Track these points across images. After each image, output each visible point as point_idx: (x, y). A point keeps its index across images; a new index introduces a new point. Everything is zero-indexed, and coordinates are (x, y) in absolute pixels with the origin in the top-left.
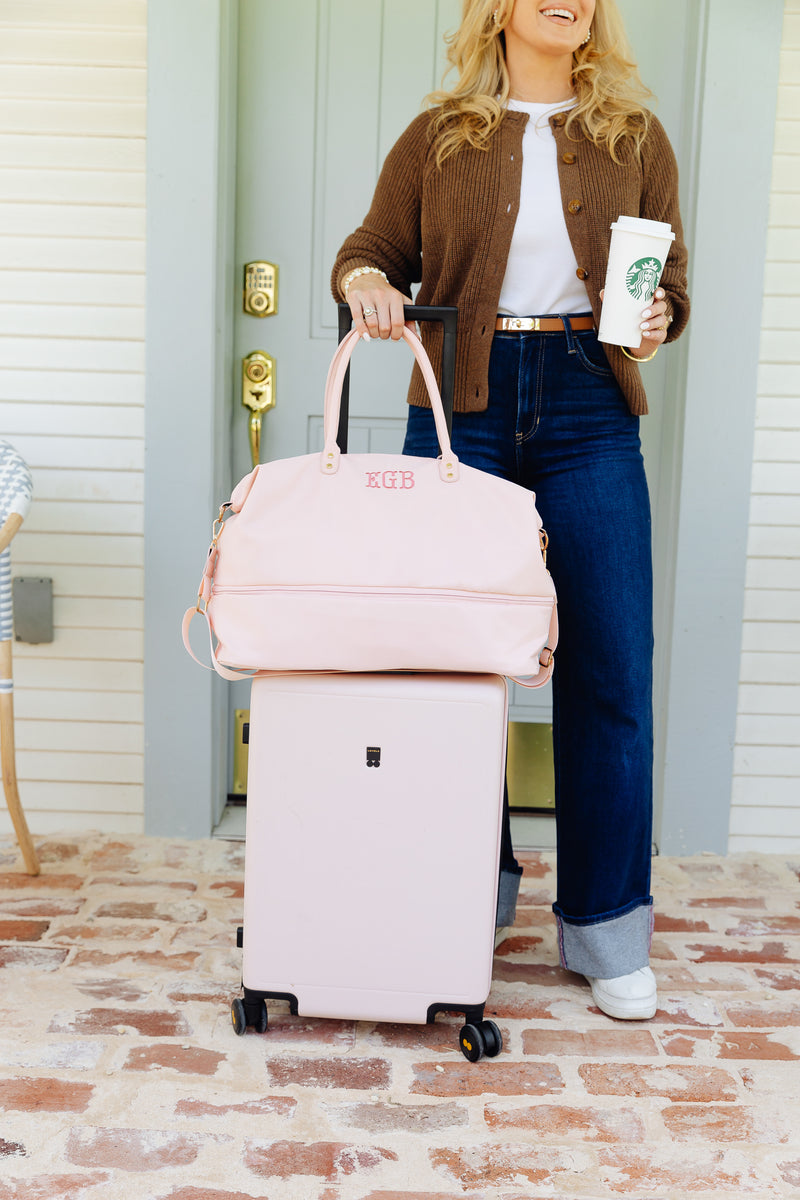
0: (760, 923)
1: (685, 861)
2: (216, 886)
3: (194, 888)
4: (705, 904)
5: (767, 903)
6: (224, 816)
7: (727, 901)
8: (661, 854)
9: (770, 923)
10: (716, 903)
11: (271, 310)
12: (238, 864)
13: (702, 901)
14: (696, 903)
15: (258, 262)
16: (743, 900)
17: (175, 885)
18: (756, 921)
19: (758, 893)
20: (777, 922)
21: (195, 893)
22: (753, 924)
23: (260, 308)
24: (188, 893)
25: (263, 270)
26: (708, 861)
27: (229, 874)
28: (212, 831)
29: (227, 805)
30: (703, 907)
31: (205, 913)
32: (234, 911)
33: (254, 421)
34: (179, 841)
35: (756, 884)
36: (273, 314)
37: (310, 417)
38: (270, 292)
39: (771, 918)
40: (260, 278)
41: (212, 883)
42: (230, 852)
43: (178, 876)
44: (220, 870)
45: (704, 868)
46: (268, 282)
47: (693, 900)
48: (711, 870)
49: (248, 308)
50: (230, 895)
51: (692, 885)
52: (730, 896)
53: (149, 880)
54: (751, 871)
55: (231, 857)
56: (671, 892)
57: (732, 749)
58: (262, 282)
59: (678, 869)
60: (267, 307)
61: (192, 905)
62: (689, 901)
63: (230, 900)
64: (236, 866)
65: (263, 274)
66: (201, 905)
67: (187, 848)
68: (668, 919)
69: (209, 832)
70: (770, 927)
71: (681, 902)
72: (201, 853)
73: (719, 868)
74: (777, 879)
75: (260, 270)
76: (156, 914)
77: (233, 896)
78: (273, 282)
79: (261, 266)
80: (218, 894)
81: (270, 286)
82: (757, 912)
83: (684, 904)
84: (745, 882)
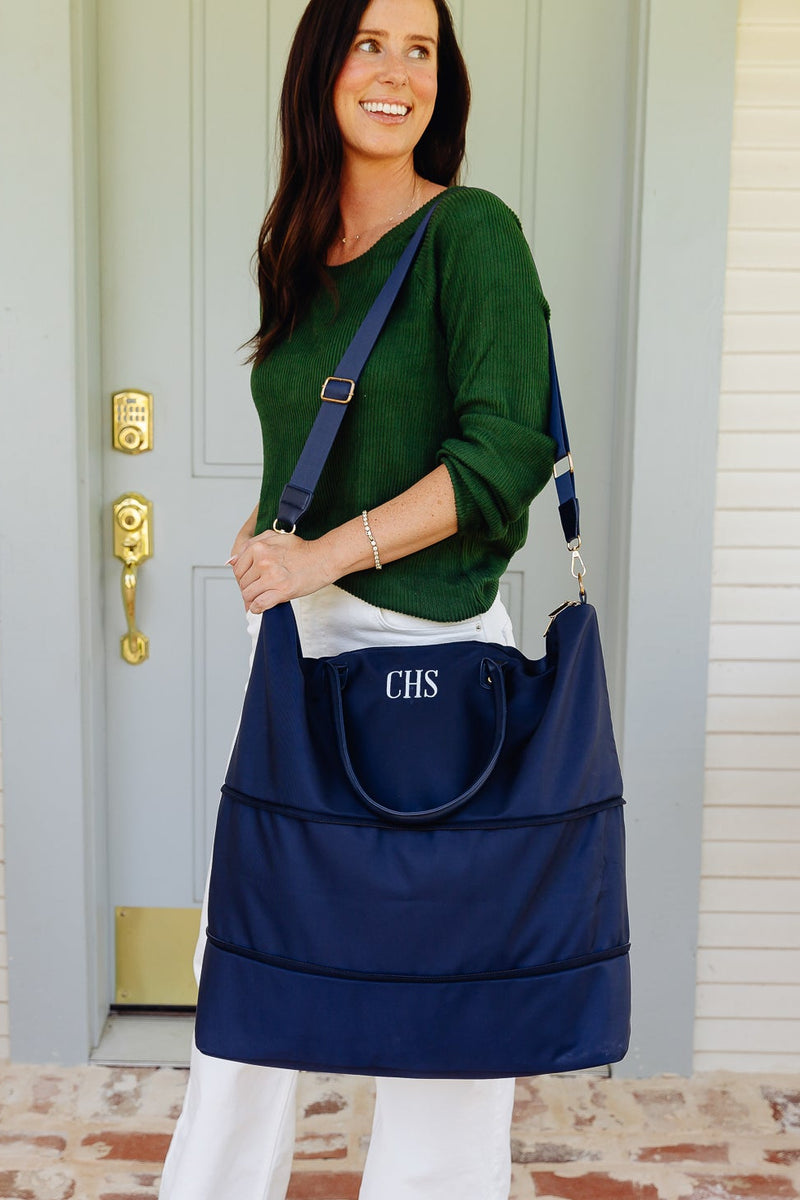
0: (719, 1187)
1: (642, 1086)
2: (89, 1141)
3: (61, 1144)
4: (657, 1157)
5: (732, 1154)
6: (105, 1031)
7: (684, 1151)
8: (614, 1076)
9: (730, 1185)
10: (671, 1154)
11: (144, 446)
12: (118, 1103)
13: (653, 1151)
14: (647, 1155)
15: (127, 391)
16: (703, 1147)
17: (42, 1141)
18: (714, 1183)
19: (721, 1137)
20: (739, 1184)
21: (65, 1153)
22: (710, 1187)
23: (132, 446)
24: (54, 1152)
25: (133, 401)
26: (667, 1086)
27: (107, 1121)
28: (90, 1055)
29: (110, 1015)
30: (654, 1161)
31: (72, 1186)
32: (108, 1181)
33: (127, 577)
34: (50, 1069)
35: (720, 1123)
36: (148, 449)
37: (194, 568)
38: (143, 426)
39: (732, 1178)
40: (131, 409)
41: (84, 1136)
42: (109, 1085)
43: (46, 1126)
44: (96, 1115)
45: (662, 1098)
46: (140, 414)
47: (643, 1149)
48: (671, 1101)
49: (117, 445)
50: (105, 1154)
51: (646, 1125)
52: (688, 1141)
53: (11, 1134)
54: (717, 1103)
55: (110, 1093)
56: (620, 1136)
57: (695, 955)
58: (134, 414)
59: (631, 1098)
60: (141, 442)
61: (59, 1175)
62: (640, 1152)
63: (103, 1162)
64: (115, 1107)
65: (134, 406)
66: (70, 1172)
67: (60, 1080)
68: (611, 1181)
69: (86, 1056)
70: (731, 1192)
71: (630, 1154)
72: (76, 1088)
73: (680, 1097)
74: (747, 1113)
75: (130, 401)
76: (15, 1190)
77: (105, 1158)
78: (146, 414)
79: (132, 396)
80: (90, 1154)
81: (143, 419)
82: (716, 1169)
83: (634, 1157)
84: (709, 1119)
